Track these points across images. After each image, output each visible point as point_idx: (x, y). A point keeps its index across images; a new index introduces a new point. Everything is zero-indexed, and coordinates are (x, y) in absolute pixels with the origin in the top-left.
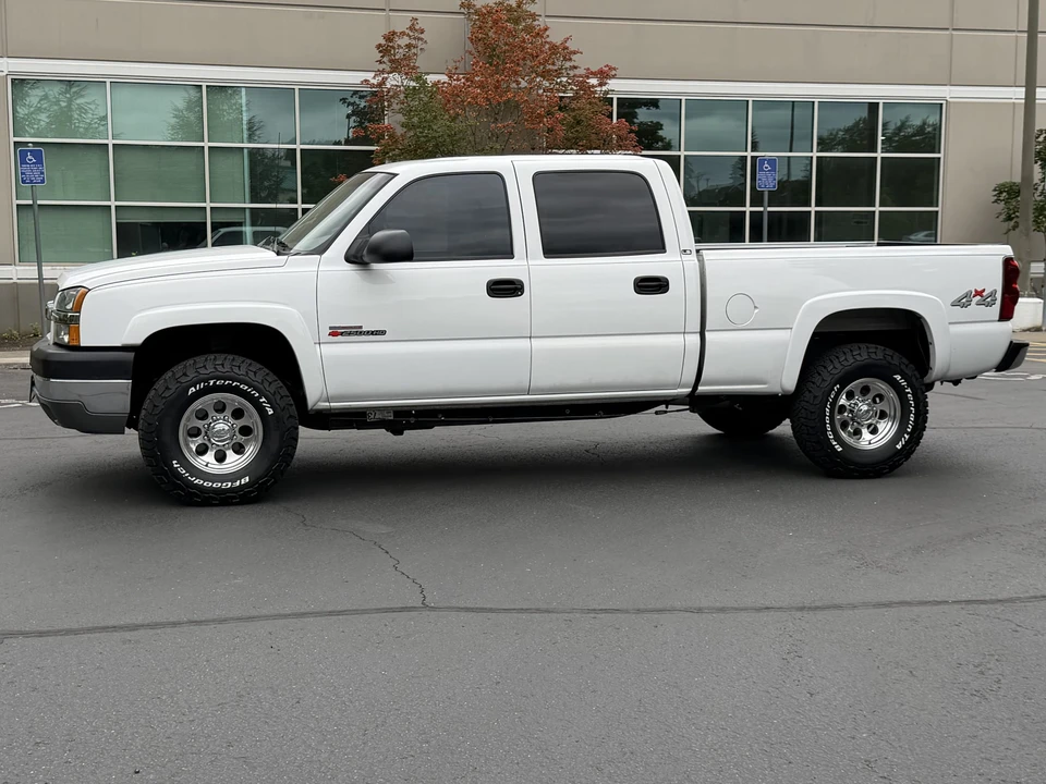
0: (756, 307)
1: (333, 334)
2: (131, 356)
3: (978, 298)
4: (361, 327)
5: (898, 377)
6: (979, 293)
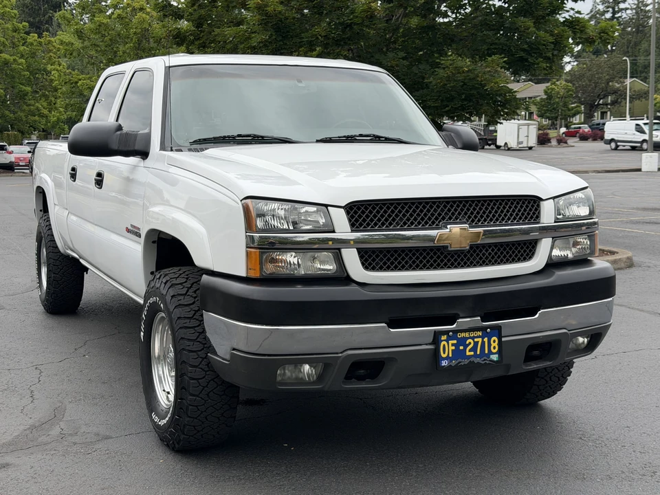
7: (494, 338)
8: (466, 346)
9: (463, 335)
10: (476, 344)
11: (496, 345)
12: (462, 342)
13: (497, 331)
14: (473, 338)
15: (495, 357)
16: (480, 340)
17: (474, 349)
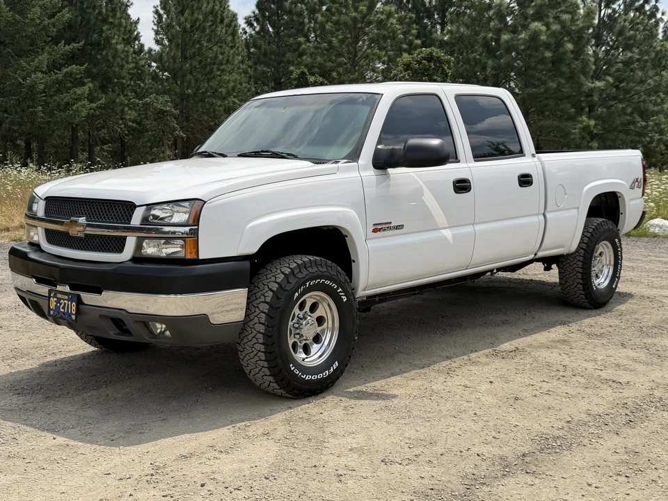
0: (566, 194)
1: (375, 231)
2: (247, 264)
3: (637, 183)
4: (391, 223)
5: (617, 240)
6: (637, 180)
7: (74, 303)
8: (61, 304)
9: (59, 296)
10: (65, 304)
11: (74, 308)
12: (59, 300)
13: (75, 298)
14: (64, 300)
15: (73, 317)
16: (67, 302)
17: (64, 308)
